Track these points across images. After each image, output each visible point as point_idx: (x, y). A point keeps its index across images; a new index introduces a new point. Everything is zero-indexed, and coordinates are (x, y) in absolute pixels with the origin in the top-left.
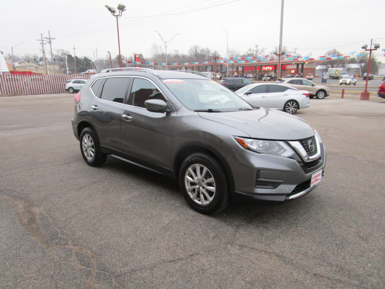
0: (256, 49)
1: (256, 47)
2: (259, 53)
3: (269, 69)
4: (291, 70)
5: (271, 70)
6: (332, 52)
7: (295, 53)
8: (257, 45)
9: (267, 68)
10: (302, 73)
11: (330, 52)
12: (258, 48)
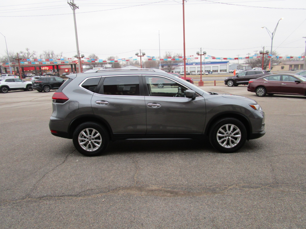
0: (27, 52)
1: (27, 50)
2: (30, 55)
3: (46, 69)
4: (65, 70)
5: (47, 70)
6: (92, 56)
7: (61, 56)
8: (27, 49)
9: (44, 68)
10: (76, 71)
11: (91, 56)
12: (29, 51)
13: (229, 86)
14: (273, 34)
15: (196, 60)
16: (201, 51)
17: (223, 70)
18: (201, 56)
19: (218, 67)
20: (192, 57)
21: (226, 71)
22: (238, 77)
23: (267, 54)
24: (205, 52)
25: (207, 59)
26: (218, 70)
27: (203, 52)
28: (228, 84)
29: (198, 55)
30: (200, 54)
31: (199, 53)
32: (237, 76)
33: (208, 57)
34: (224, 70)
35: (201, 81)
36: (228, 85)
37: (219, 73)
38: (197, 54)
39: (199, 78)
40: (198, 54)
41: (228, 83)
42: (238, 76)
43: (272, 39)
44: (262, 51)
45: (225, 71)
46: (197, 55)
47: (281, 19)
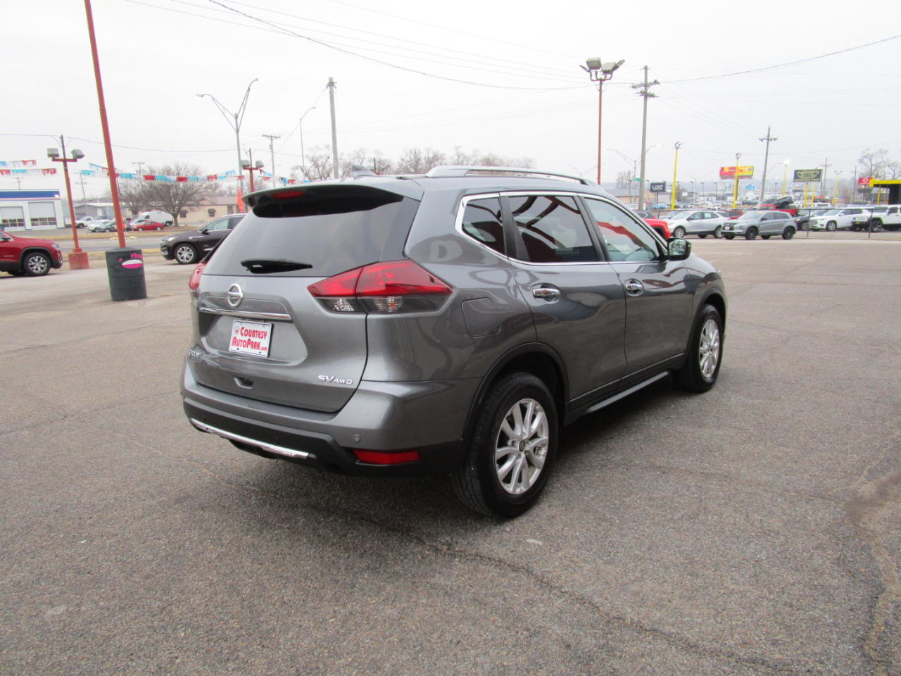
13: (181, 263)
14: (236, 118)
15: (49, 176)
16: (63, 147)
17: (40, 219)
18: (65, 165)
19: (20, 210)
20: (29, 166)
21: (55, 223)
22: (207, 234)
23: (259, 171)
24: (80, 151)
25: (89, 174)
26: (22, 220)
27: (74, 152)
28: (179, 258)
29: (54, 160)
30: (61, 157)
31: (56, 153)
32: (205, 232)
33: (94, 169)
34: (46, 219)
35: (78, 249)
36: (178, 260)
37: (27, 228)
38: (50, 156)
39: (68, 239)
40: (54, 157)
41: (178, 255)
42: (206, 230)
43: (237, 131)
44: (248, 161)
45: (50, 224)
46: (51, 158)
47: (257, 80)
